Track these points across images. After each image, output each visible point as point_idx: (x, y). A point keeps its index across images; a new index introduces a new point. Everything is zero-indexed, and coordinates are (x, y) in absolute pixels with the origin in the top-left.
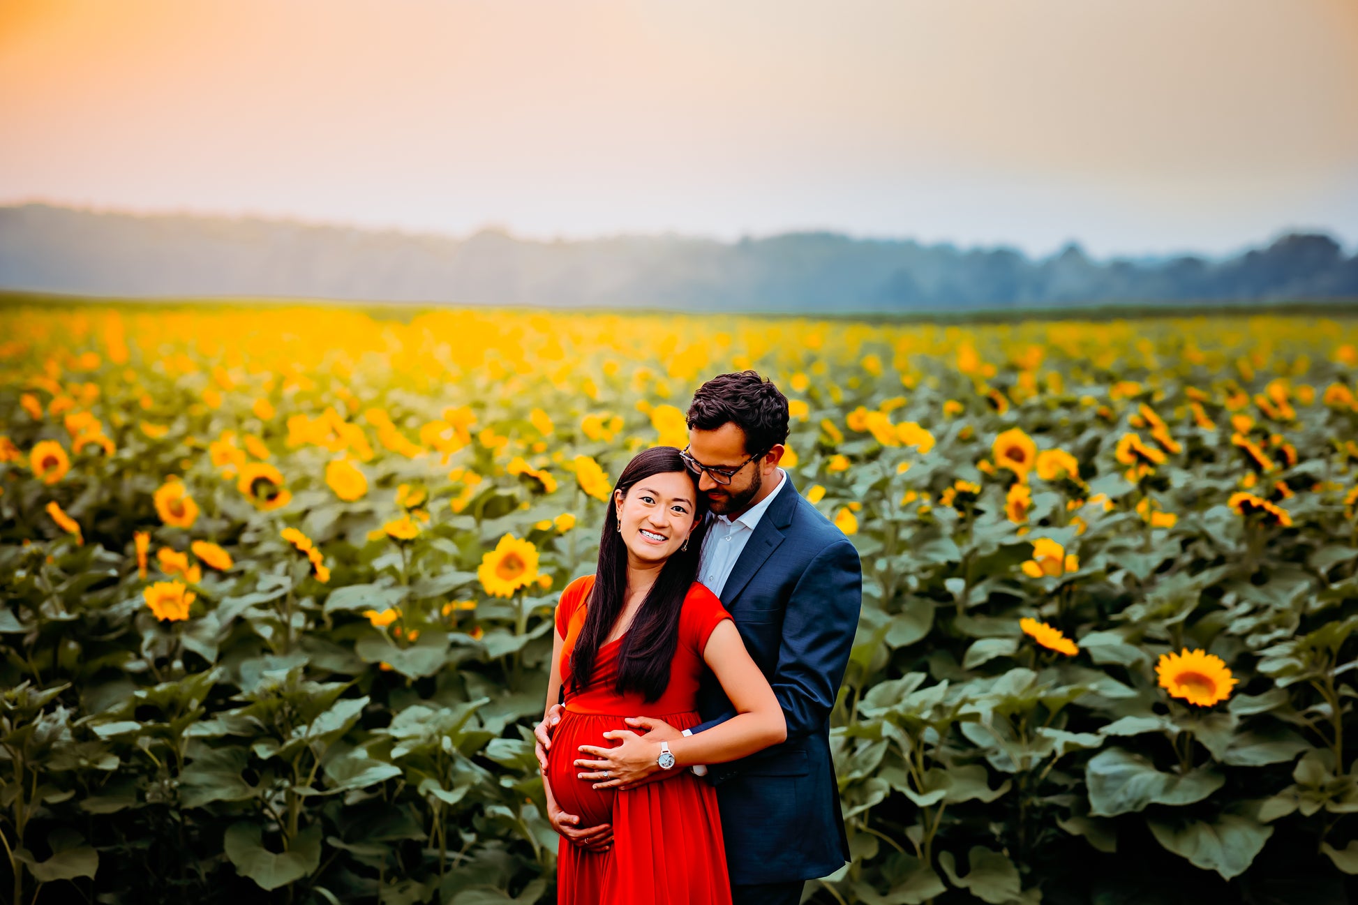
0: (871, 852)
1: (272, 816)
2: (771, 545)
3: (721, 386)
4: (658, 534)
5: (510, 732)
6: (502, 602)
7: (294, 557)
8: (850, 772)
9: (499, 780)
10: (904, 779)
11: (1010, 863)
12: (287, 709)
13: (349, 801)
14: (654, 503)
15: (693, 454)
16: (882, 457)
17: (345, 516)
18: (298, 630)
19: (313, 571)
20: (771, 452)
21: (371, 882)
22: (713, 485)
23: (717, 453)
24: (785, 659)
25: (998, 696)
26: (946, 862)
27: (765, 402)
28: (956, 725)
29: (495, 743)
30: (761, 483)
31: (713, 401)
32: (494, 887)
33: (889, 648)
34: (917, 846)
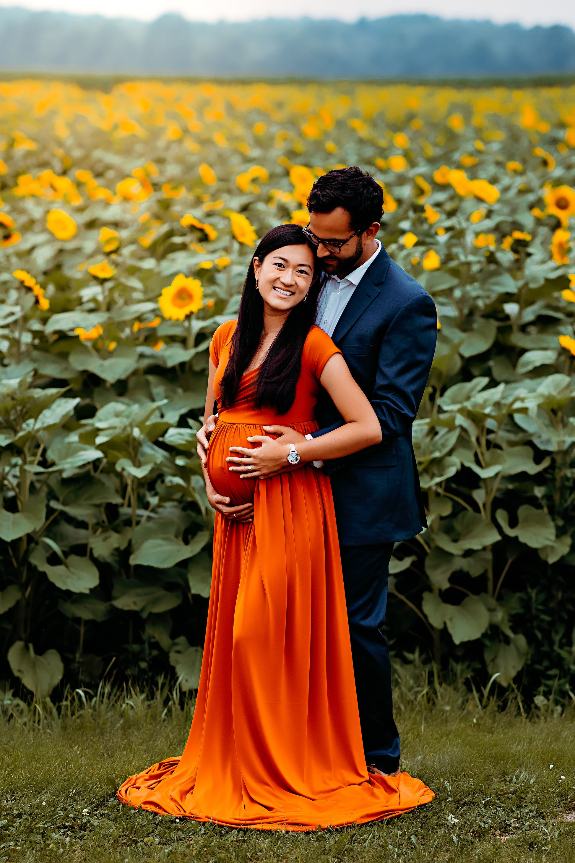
0: (447, 511)
1: (9, 486)
2: (370, 297)
3: (333, 179)
4: (287, 291)
5: (182, 423)
6: (177, 323)
7: (23, 291)
8: (432, 452)
9: (174, 460)
10: (472, 458)
11: (549, 518)
12: (19, 408)
13: (65, 475)
14: (284, 267)
15: (312, 230)
16: (459, 214)
17: (61, 251)
18: (27, 344)
19: (37, 302)
20: (370, 228)
21: (82, 532)
22: (327, 253)
23: (329, 229)
24: (380, 381)
25: (542, 396)
26: (502, 517)
27: (365, 191)
28: (511, 416)
29: (172, 431)
30: (363, 251)
31: (327, 191)
32: (172, 537)
33: (462, 357)
34: (481, 506)
